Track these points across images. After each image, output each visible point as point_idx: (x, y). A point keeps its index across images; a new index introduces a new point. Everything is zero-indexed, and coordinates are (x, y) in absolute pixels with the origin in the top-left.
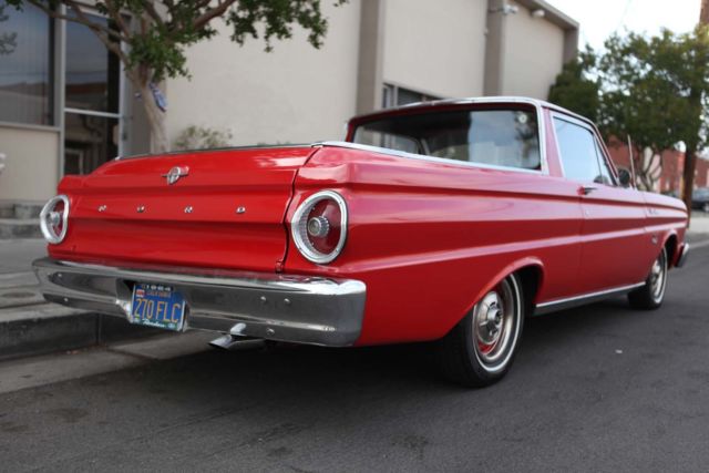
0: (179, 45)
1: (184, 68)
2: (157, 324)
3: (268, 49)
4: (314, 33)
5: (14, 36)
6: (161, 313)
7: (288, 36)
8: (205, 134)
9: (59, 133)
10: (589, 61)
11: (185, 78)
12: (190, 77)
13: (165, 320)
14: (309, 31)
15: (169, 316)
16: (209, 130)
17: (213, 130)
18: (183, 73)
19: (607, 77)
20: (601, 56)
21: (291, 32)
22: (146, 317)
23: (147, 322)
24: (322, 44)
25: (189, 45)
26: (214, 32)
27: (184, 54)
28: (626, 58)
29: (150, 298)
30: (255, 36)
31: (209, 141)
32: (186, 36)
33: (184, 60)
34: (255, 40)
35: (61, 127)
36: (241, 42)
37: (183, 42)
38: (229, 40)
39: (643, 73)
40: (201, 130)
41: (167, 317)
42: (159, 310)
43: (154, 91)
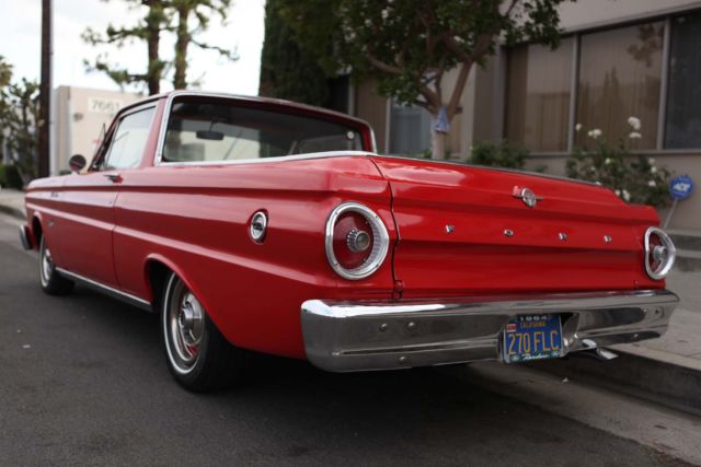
2: (540, 357)
6: (539, 345)
13: (545, 349)
15: (548, 345)
22: (523, 352)
23: (528, 357)
29: (523, 331)
41: (547, 347)
42: (536, 341)
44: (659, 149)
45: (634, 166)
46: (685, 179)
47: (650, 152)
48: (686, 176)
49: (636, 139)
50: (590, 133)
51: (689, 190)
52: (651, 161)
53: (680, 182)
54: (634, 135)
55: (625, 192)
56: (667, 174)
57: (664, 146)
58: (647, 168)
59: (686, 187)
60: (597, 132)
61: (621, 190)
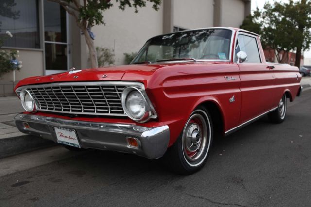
0: (100, 10)
1: (102, 21)
3: (136, 11)
4: (155, 4)
5: (19, 12)
7: (144, 5)
8: (103, 50)
9: (43, 52)
10: (257, 14)
11: (103, 25)
12: (105, 24)
14: (153, 3)
16: (104, 48)
17: (106, 48)
18: (102, 23)
19: (265, 21)
20: (263, 12)
21: (145, 4)
24: (159, 8)
25: (104, 10)
26: (112, 5)
27: (102, 14)
28: (273, 13)
30: (130, 6)
31: (104, 53)
32: (102, 6)
33: (102, 17)
34: (130, 8)
35: (43, 49)
36: (123, 9)
37: (102, 9)
38: (118, 8)
39: (281, 19)
40: (101, 48)
43: (89, 31)
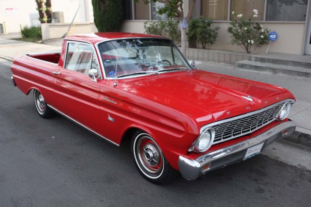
35: (306, 21)
44: (264, 21)
45: (255, 28)
46: (274, 33)
47: (261, 22)
48: (275, 32)
49: (256, 17)
50: (238, 16)
51: (276, 37)
52: (262, 26)
53: (272, 34)
54: (255, 16)
55: (252, 41)
56: (268, 32)
57: (266, 20)
58: (260, 28)
59: (275, 36)
60: (241, 15)
61: (250, 40)
